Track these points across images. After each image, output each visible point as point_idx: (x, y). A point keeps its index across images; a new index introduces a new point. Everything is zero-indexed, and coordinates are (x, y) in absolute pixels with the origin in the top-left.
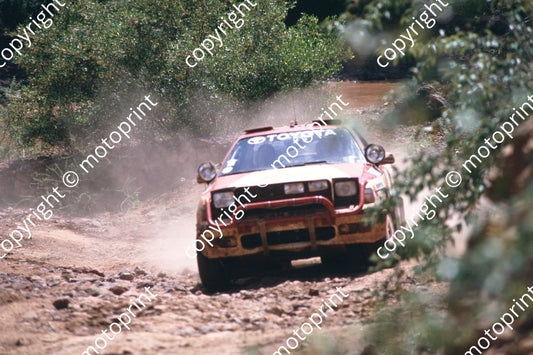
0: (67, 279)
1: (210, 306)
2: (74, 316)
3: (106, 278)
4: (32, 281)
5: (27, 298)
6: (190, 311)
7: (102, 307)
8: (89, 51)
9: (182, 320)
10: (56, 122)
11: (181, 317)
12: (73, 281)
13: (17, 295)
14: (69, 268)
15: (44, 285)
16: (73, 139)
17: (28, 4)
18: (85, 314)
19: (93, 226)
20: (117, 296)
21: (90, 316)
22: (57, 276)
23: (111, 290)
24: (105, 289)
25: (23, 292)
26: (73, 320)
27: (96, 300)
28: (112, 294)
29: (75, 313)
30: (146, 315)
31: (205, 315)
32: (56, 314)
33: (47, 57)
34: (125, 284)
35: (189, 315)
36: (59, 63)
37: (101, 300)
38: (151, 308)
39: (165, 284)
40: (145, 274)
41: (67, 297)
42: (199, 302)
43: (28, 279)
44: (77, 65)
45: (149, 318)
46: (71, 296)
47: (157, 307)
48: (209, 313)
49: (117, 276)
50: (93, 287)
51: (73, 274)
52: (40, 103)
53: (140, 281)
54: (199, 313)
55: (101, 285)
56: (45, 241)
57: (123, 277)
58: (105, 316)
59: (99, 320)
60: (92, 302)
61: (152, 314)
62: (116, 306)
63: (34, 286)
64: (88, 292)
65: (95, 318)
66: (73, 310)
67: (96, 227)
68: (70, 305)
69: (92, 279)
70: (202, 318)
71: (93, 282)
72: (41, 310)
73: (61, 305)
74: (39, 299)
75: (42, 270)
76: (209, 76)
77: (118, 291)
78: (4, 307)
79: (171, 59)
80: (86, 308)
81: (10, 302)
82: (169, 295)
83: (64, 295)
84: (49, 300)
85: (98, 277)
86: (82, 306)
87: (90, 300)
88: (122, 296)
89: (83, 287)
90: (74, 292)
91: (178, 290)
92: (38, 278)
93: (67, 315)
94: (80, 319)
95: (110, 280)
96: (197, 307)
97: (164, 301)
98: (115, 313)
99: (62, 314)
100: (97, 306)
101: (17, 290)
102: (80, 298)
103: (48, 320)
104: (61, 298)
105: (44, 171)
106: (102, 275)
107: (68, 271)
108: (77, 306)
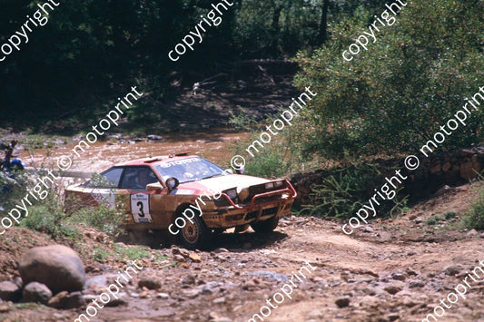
0: (345, 279)
1: (479, 304)
2: (355, 314)
3: (380, 278)
4: (315, 282)
5: (313, 298)
6: (460, 309)
7: (379, 305)
8: (359, 72)
9: (453, 317)
10: (330, 138)
11: (451, 315)
12: (351, 282)
13: (303, 295)
14: (347, 270)
15: (326, 286)
16: (346, 153)
17: (305, 33)
18: (364, 312)
19: (366, 231)
20: (392, 296)
21: (369, 314)
22: (337, 277)
23: (386, 289)
24: (380, 289)
25: (309, 293)
26: (354, 317)
27: (373, 299)
28: (387, 293)
29: (356, 311)
30: (420, 312)
31: (475, 312)
32: (338, 312)
33: (322, 79)
34: (398, 284)
35: (460, 312)
36: (333, 85)
37: (378, 299)
38: (424, 306)
39: (435, 284)
40: (416, 275)
41: (347, 297)
42: (468, 301)
43: (312, 280)
44: (349, 86)
45: (422, 315)
46: (351, 295)
47: (429, 305)
48: (479, 311)
49: (390, 276)
50: (370, 287)
51: (351, 275)
52: (317, 121)
53: (412, 281)
54: (469, 311)
55: (376, 285)
56: (325, 246)
57: (396, 278)
58: (382, 314)
59: (377, 317)
60: (370, 301)
61: (425, 312)
62: (392, 304)
63: (317, 287)
64: (366, 292)
65: (373, 315)
66: (353, 308)
67: (369, 232)
68: (350, 304)
69: (368, 279)
70: (472, 315)
71: (369, 282)
72: (324, 309)
73: (342, 304)
74: (323, 299)
75: (323, 272)
76: (469, 90)
77: (393, 291)
78: (293, 306)
79: (434, 76)
80: (365, 307)
81: (298, 301)
82: (439, 294)
83: (345, 295)
84: (332, 300)
85: (373, 278)
86: (361, 305)
87: (367, 299)
88: (396, 295)
89: (360, 287)
90: (353, 292)
91: (447, 289)
92: (320, 279)
93: (348, 313)
94: (360, 316)
95: (384, 281)
96: (467, 306)
97: (435, 300)
98: (392, 311)
99: (344, 312)
100: (375, 305)
101: (303, 290)
102: (359, 298)
103: (331, 317)
104: (343, 297)
105: (321, 183)
106: (376, 276)
107: (346, 272)
108: (357, 305)
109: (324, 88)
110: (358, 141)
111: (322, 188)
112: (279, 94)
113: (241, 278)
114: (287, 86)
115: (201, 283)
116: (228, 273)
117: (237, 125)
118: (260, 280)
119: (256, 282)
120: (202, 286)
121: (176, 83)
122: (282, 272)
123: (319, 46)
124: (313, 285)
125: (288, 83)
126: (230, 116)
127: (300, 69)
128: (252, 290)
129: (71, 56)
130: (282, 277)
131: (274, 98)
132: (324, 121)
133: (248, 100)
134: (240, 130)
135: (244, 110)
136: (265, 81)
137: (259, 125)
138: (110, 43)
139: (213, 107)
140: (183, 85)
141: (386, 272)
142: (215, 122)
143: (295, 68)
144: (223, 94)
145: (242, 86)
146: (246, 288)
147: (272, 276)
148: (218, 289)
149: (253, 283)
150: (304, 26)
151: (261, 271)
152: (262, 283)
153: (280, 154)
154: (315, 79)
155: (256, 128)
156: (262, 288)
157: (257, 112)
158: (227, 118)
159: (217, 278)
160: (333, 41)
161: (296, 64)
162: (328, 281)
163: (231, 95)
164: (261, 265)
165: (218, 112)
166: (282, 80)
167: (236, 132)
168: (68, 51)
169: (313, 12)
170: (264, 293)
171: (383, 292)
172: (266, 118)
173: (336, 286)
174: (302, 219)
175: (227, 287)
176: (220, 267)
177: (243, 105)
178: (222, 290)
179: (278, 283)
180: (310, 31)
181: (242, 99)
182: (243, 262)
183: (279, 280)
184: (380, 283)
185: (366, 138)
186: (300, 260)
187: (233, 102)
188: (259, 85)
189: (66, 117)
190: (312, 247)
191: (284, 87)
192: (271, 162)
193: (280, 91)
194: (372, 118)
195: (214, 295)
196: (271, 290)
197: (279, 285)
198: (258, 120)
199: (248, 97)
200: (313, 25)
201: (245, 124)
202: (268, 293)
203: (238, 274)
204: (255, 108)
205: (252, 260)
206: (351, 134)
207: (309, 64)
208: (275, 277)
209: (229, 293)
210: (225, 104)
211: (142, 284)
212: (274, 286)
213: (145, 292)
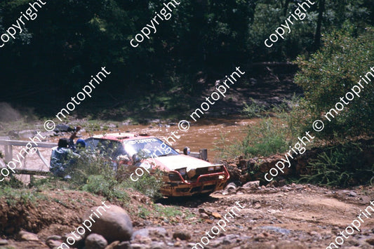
109: (318, 84)
110: (345, 125)
111: (316, 162)
112: (282, 89)
113: (253, 232)
114: (289, 83)
115: (222, 235)
116: (242, 228)
117: (250, 113)
118: (268, 234)
119: (265, 235)
120: (222, 238)
121: (202, 80)
122: (285, 227)
123: (314, 51)
124: (310, 238)
125: (290, 80)
126: (244, 105)
127: (300, 70)
128: (262, 241)
129: (122, 60)
130: (286, 231)
131: (279, 92)
132: (318, 110)
133: (259, 94)
134: (252, 117)
135: (255, 101)
136: (272, 79)
137: (267, 113)
138: (151, 49)
139: (231, 99)
140: (207, 81)
141: (367, 228)
142: (232, 110)
143: (296, 68)
144: (239, 89)
145: (253, 83)
146: (257, 240)
147: (278, 231)
148: (235, 240)
149: (263, 236)
150: (303, 36)
151: (269, 227)
152: (270, 236)
153: (284, 136)
154: (311, 77)
155: (265, 115)
156: (270, 240)
157: (265, 103)
158: (242, 107)
159: (235, 232)
160: (326, 48)
161: (296, 65)
162: (322, 234)
163: (245, 89)
164: (268, 221)
165: (235, 102)
166: (285, 78)
167: (249, 118)
168: (120, 56)
169: (310, 25)
170: (271, 244)
171: (365, 243)
172: (272, 107)
173: (328, 238)
174: (301, 186)
175: (242, 238)
176: (236, 223)
177: (255, 97)
178: (238, 241)
179: (283, 236)
180: (308, 40)
181: (253, 93)
182: (254, 219)
183: (283, 234)
184: (363, 236)
185: (350, 123)
186: (299, 218)
187: (246, 95)
188: (267, 82)
189: (117, 107)
190: (308, 208)
191: (287, 83)
192: (276, 141)
193: (284, 86)
194: (356, 107)
195: (232, 245)
196: (277, 241)
197: (284, 237)
198: (266, 109)
199: (258, 91)
200: (310, 35)
201: (256, 112)
202: (275, 244)
203: (250, 228)
204: (264, 99)
205: (262, 218)
206: (339, 120)
207: (306, 66)
208: (280, 230)
209: (244, 243)
210: (240, 96)
211: (176, 236)
212: (280, 238)
213: (179, 242)
